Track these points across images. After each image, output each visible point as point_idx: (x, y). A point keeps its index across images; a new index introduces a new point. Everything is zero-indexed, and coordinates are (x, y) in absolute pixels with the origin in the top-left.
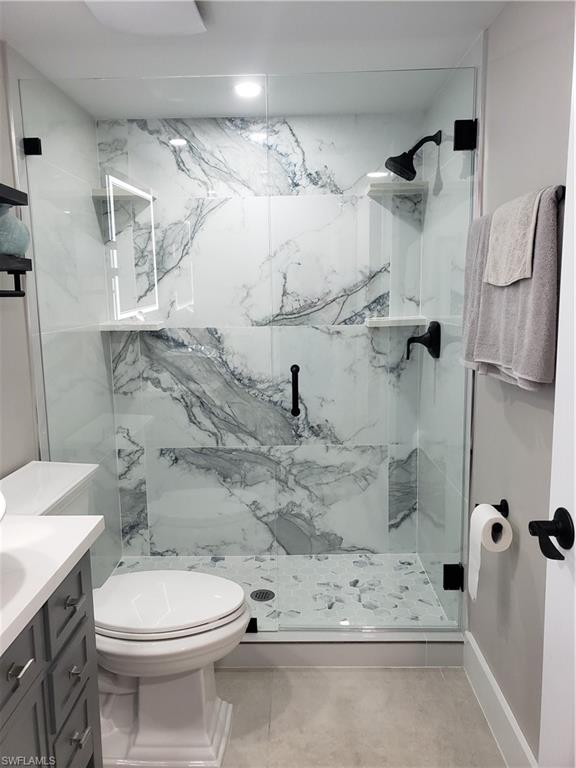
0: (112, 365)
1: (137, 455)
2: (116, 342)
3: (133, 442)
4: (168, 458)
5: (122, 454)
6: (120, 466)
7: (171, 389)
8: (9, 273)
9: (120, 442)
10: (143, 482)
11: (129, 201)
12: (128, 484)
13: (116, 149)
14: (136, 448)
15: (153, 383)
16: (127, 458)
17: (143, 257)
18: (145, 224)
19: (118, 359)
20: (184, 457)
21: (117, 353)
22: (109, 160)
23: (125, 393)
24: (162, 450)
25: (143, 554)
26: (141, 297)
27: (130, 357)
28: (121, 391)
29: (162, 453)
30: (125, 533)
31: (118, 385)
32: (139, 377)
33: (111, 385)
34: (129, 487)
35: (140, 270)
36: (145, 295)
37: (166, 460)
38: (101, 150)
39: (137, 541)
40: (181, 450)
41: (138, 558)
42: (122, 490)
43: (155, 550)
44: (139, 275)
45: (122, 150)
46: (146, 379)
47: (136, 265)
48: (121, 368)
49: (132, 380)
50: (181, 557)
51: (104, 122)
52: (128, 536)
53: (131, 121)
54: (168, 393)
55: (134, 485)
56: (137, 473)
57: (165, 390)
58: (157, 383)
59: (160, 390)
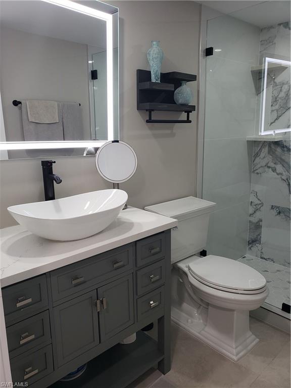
0: (253, 159)
1: (260, 206)
2: (256, 147)
3: (259, 199)
4: (276, 211)
5: (253, 204)
6: (251, 210)
7: (281, 174)
8: (185, 112)
9: (252, 198)
10: (261, 220)
11: (272, 71)
12: (254, 219)
13: (270, 42)
14: (259, 202)
15: (272, 170)
16: (254, 207)
17: (276, 101)
18: (279, 83)
19: (257, 155)
20: (284, 213)
21: (256, 152)
22: (264, 50)
23: (257, 173)
24: (272, 206)
25: (256, 256)
26: (272, 123)
27: (262, 155)
28: (256, 171)
29: (273, 207)
30: (249, 244)
31: (255, 169)
32: (265, 166)
33: (251, 168)
34: (254, 221)
35: (274, 108)
36: (274, 122)
37: (274, 212)
38: (262, 44)
39: (254, 249)
40: (283, 208)
41: (254, 257)
42: (250, 222)
43: (263, 256)
44: (272, 111)
45: (273, 42)
46: (269, 167)
47: (272, 106)
48: (257, 160)
49: (262, 167)
50: (275, 264)
51: (265, 28)
52: (250, 246)
53: (280, 24)
54: (280, 176)
55: (257, 221)
56: (258, 215)
57: (278, 174)
58: (274, 170)
59: (275, 174)
